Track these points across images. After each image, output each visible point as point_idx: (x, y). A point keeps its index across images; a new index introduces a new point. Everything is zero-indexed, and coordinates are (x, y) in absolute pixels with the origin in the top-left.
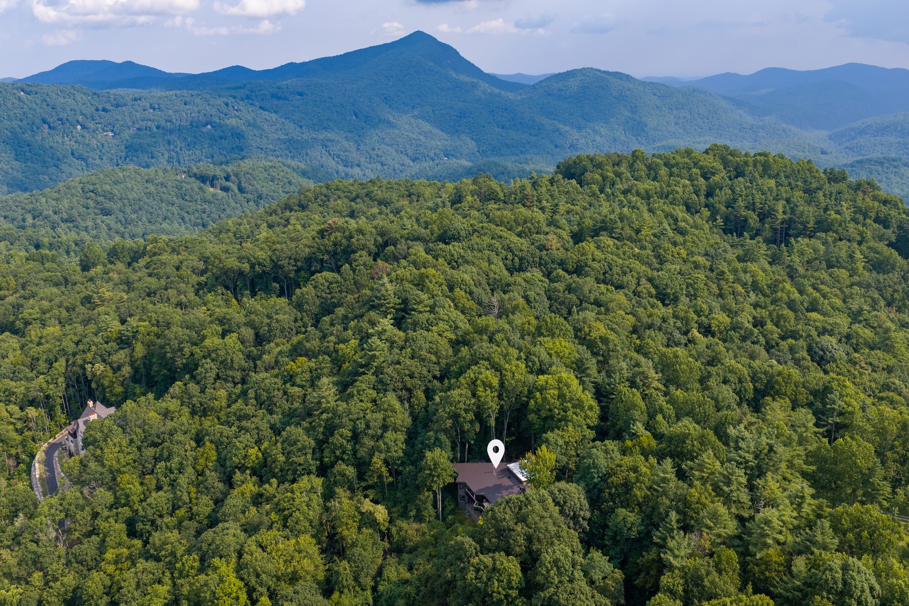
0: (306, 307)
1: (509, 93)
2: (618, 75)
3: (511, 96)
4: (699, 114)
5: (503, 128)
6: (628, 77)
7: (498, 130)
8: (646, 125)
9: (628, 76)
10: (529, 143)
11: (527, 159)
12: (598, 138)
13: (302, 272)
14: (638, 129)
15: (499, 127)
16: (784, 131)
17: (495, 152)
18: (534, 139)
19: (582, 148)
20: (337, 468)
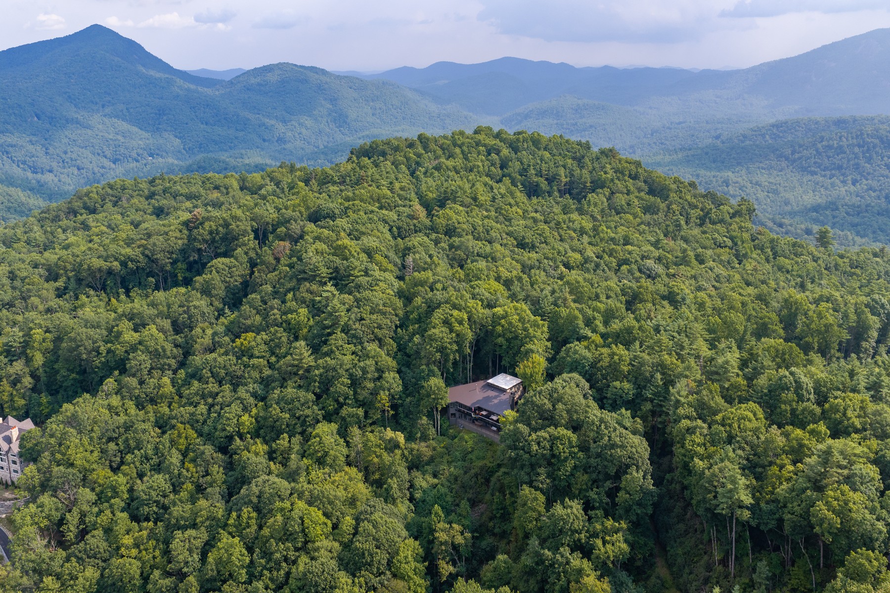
0: (214, 292)
1: (205, 89)
2: (313, 69)
3: (209, 91)
4: (392, 105)
5: (207, 124)
6: (323, 72)
7: (202, 126)
8: (347, 117)
9: (323, 70)
10: (236, 138)
11: (242, 154)
12: (304, 131)
13: (179, 264)
14: (340, 119)
15: (202, 123)
16: (466, 118)
17: (202, 149)
18: (241, 134)
19: (290, 141)
20: (344, 412)
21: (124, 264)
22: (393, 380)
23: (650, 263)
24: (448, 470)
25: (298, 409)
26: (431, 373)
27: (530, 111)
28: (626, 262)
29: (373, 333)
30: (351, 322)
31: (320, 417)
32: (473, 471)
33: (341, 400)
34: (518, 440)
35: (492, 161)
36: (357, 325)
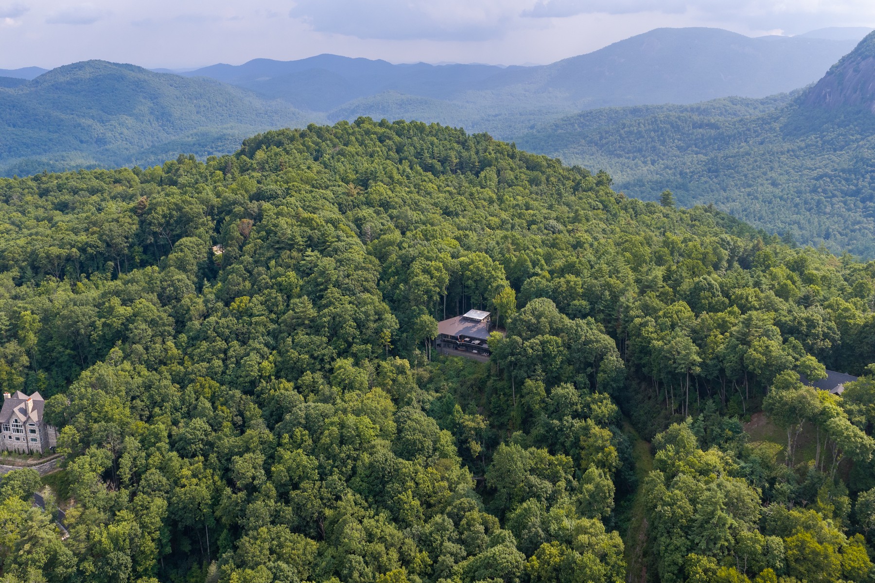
1: (7, 89)
2: (128, 66)
3: (11, 91)
4: (217, 103)
5: (14, 126)
6: (140, 69)
7: (10, 129)
8: (170, 115)
9: (139, 67)
10: (50, 140)
11: (63, 157)
12: (125, 131)
13: (136, 247)
14: (163, 116)
15: (10, 126)
16: (294, 114)
17: (12, 153)
18: (55, 136)
19: (110, 142)
20: (355, 348)
21: (83, 250)
22: (391, 320)
23: (553, 222)
24: (446, 385)
25: (315, 350)
26: (421, 312)
27: (357, 107)
28: (534, 222)
29: (362, 285)
30: (341, 278)
31: (335, 355)
32: (469, 383)
33: (350, 339)
34: (515, 348)
35: (389, 146)
36: (347, 281)
